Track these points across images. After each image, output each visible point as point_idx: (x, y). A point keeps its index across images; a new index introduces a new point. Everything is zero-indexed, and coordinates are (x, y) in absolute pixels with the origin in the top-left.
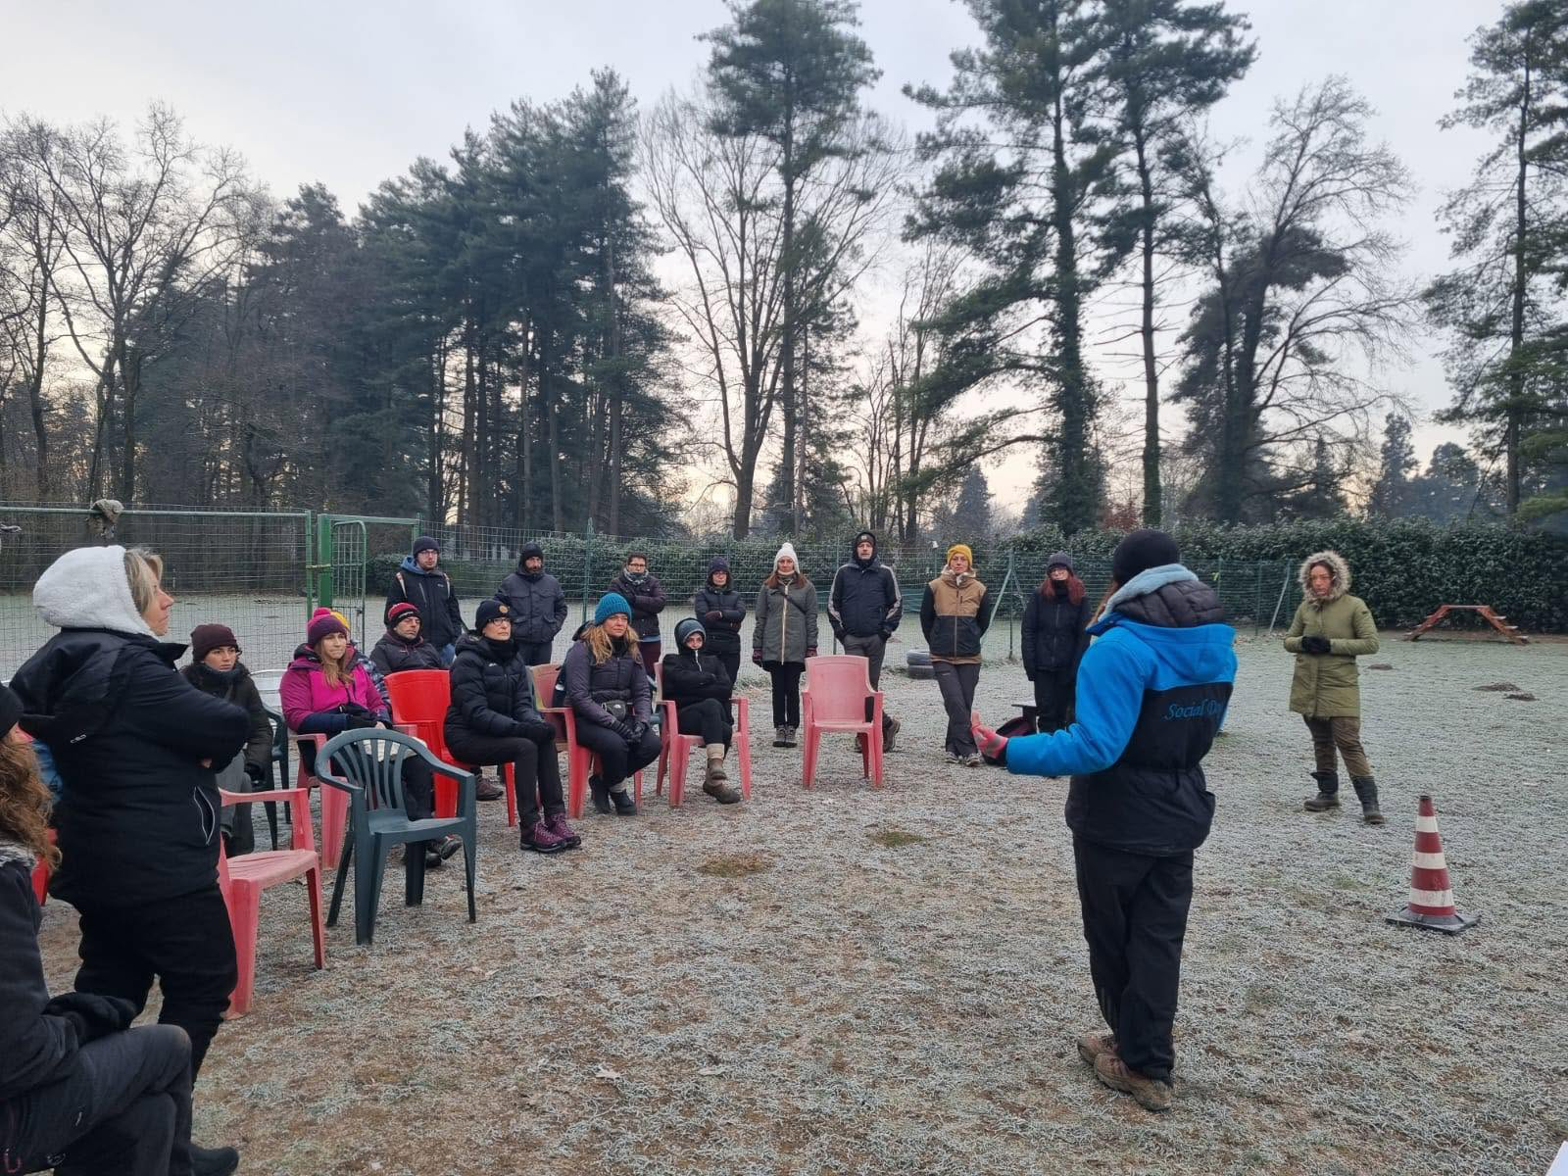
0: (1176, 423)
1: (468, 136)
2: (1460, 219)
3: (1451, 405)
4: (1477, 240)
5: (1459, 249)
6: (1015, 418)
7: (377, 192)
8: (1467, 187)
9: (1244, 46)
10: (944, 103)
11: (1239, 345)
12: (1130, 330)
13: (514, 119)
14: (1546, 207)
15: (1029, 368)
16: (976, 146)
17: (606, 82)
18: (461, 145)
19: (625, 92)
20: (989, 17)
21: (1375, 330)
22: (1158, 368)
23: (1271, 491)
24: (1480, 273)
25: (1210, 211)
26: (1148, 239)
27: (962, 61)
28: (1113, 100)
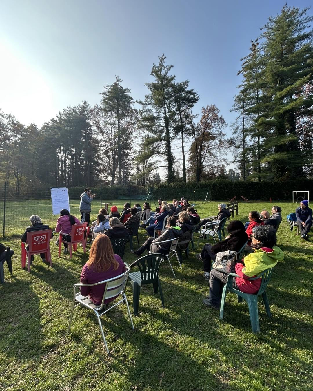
0: (188, 165)
1: (60, 113)
2: (234, 128)
3: (234, 160)
4: (237, 132)
5: (234, 133)
6: (159, 162)
7: (44, 124)
8: (235, 122)
9: (197, 97)
10: (143, 104)
11: (199, 151)
12: (179, 147)
13: (68, 109)
14: (247, 126)
15: (161, 153)
16: (150, 112)
17: (85, 103)
18: (58, 115)
19: (89, 105)
20: (151, 88)
21: (220, 148)
22: (185, 154)
23: (205, 176)
24: (237, 138)
25: (193, 126)
26: (182, 131)
27: (147, 97)
28: (175, 106)
